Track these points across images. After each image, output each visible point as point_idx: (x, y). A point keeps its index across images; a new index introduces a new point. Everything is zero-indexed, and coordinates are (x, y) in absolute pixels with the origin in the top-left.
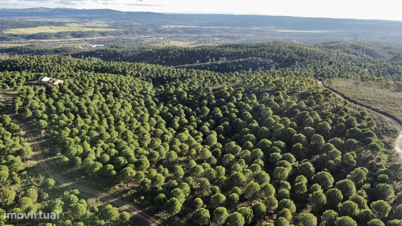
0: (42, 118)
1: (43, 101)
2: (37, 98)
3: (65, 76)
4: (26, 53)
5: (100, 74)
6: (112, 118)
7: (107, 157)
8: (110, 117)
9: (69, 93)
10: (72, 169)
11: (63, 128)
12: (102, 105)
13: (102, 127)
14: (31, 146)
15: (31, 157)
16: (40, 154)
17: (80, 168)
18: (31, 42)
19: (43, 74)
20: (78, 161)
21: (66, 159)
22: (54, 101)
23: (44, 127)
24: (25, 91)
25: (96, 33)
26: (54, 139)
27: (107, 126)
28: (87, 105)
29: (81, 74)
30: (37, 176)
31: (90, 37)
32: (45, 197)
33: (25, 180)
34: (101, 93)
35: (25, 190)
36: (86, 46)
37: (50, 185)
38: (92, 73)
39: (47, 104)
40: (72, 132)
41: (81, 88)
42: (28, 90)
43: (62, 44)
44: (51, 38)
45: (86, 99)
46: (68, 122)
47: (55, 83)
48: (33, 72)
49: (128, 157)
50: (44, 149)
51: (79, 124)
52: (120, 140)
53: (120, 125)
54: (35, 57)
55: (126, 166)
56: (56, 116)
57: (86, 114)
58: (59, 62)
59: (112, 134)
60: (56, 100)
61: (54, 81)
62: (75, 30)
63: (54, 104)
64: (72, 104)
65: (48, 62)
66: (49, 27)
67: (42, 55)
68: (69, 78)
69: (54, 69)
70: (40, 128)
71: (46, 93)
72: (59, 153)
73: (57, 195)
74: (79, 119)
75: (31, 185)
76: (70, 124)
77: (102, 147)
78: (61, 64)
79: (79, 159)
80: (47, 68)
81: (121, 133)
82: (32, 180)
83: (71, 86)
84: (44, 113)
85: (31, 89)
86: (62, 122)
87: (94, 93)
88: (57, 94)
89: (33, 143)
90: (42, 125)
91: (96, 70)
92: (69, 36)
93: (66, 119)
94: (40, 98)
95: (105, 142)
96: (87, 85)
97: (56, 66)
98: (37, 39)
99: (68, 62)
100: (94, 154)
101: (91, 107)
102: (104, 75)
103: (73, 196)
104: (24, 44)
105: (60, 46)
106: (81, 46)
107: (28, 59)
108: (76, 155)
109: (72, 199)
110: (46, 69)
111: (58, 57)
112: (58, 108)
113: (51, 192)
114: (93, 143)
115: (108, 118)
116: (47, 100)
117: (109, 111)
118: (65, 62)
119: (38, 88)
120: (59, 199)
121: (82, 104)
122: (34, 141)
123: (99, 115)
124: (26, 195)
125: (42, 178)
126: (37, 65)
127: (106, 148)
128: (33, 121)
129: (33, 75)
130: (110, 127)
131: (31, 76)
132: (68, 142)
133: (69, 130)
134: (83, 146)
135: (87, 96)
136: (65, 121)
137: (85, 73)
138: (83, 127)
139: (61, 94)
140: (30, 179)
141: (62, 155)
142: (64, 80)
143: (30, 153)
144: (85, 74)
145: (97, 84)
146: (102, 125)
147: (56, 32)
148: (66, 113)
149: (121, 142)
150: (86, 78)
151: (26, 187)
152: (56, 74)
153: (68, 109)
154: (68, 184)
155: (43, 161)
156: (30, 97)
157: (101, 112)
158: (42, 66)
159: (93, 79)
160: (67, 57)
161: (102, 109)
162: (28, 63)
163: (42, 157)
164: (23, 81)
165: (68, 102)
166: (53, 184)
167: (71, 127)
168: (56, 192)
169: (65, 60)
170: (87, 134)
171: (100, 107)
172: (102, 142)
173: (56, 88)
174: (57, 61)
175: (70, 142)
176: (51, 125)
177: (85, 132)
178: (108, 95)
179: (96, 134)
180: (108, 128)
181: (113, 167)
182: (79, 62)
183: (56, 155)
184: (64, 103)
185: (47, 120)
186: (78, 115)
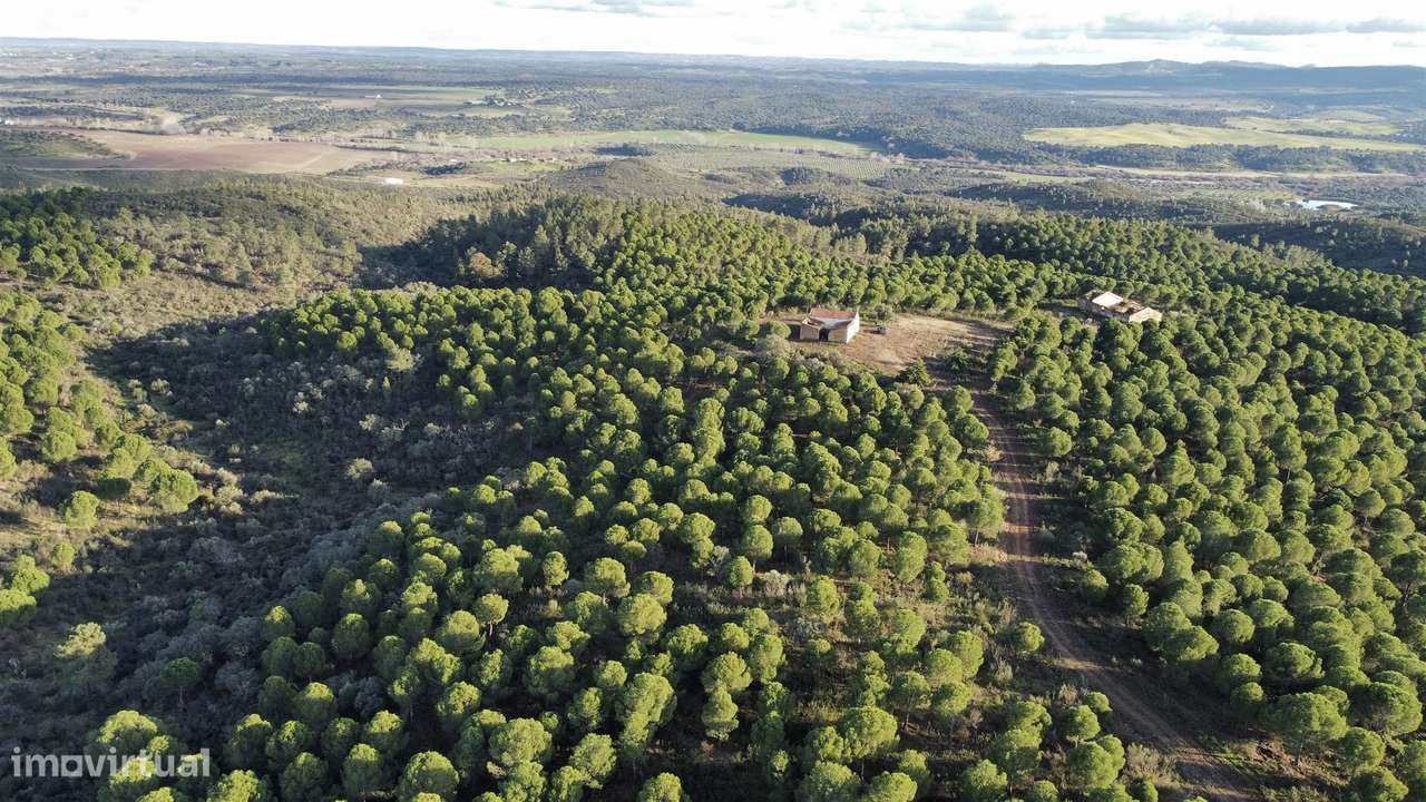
0: (1061, 423)
1: (1079, 371)
2: (1063, 355)
3: (1174, 301)
4: (1070, 206)
5: (1305, 310)
6: (1306, 486)
7: (1245, 627)
8: (1299, 482)
9: (1169, 361)
10: (1108, 621)
11: (1118, 472)
12: (1282, 429)
13: (1256, 508)
14: (1005, 502)
15: (995, 536)
16: (1023, 536)
17: (1135, 627)
18: (1094, 175)
19: (1102, 281)
20: (1133, 600)
21: (1099, 580)
22: (1115, 377)
23: (1058, 453)
24: (1036, 326)
25: (1334, 159)
26: (1080, 503)
27: (1279, 510)
28: (1223, 415)
29: (1231, 301)
30: (995, 600)
31: (1305, 170)
32: (1000, 677)
33: (962, 599)
34: (1290, 382)
35: (953, 630)
36: (1279, 202)
37: (1025, 646)
38: (1274, 305)
39: (1088, 383)
40: (1143, 495)
41: (1217, 351)
42: (1043, 324)
43: (1192, 187)
44: (1161, 165)
45: (1224, 391)
46: (1141, 459)
47: (1132, 318)
48: (1074, 270)
49: (1329, 655)
50: (1040, 525)
51: (1176, 474)
52: (1317, 578)
53: (1332, 520)
54: (1095, 221)
55: (1312, 685)
56: (1106, 429)
57: (1209, 445)
58: (1166, 249)
59: (1287, 546)
60: (1121, 375)
61: (1131, 311)
62: (1253, 143)
63: (1110, 388)
64: (1170, 398)
65: (1129, 243)
66: (1164, 126)
67: (1116, 218)
68: (1185, 307)
69: (1143, 269)
70: (1047, 453)
71: (1096, 345)
72: (1081, 554)
73: (1037, 685)
74: (1182, 456)
75: (973, 622)
76: (1145, 468)
77: (1238, 582)
78: (1169, 257)
79: (1142, 597)
80: (1122, 263)
81: (1327, 554)
82: (980, 606)
83: (1185, 336)
84: (1073, 408)
85: (1054, 323)
86: (1120, 453)
87: (1260, 379)
88: (1130, 357)
89: (1013, 495)
90: (1054, 447)
91: (1295, 296)
92: (1225, 163)
93: (1137, 444)
94: (1072, 358)
95: (1252, 568)
96: (1243, 345)
97: (1154, 261)
98: (1117, 164)
99: (1197, 255)
100: (1199, 598)
101: (1237, 428)
102: (1321, 320)
103: (1085, 709)
104: (1071, 177)
105: (1186, 195)
106: (1260, 199)
107: (1071, 229)
108: (1136, 578)
109: (1079, 719)
110: (1115, 268)
111: (1167, 230)
112: (1119, 403)
113: (1022, 666)
114: (1208, 557)
115: (1289, 482)
116: (1092, 369)
117: (1303, 459)
118: (1185, 252)
119: (1077, 325)
120: (1040, 699)
121: (1207, 409)
122: (1017, 491)
123: (1259, 463)
124: (950, 645)
125: (1008, 614)
126: (1095, 248)
127: (1248, 591)
128: (1031, 424)
129: (1072, 278)
130: (1289, 519)
131: (1065, 282)
132: (1121, 528)
133: (1136, 488)
134: (1167, 556)
135: (1231, 385)
136: (1131, 453)
137: (1249, 300)
138: (1184, 491)
139: (1142, 356)
140: (974, 603)
141: (1090, 564)
142: (1165, 311)
143: (997, 522)
144: (1248, 305)
145: (1284, 347)
146: (1258, 503)
147: (1183, 143)
148: (1140, 425)
149: (1315, 588)
150: (1247, 319)
151: (959, 622)
152: (1146, 288)
153: (1151, 413)
154: (1080, 665)
155: (1027, 559)
156: (1044, 348)
157: (1268, 452)
158: (1106, 256)
159: (1274, 327)
160: (1198, 234)
161: (1276, 442)
162: (1068, 241)
163: (1027, 546)
164: (1038, 294)
165: (1160, 389)
166: (1036, 646)
167: (1144, 479)
168: (1037, 676)
169: (1190, 243)
170: (1192, 520)
171: (1270, 434)
172: (1241, 566)
173: (1131, 334)
174: (1161, 243)
175: (1128, 530)
176: (1082, 453)
177: (1187, 507)
178: (1314, 397)
179: (1226, 527)
180: (1280, 519)
181: (1256, 669)
182: (1235, 256)
183: (1070, 557)
184: (1143, 390)
185: (1075, 433)
186: (1181, 442)
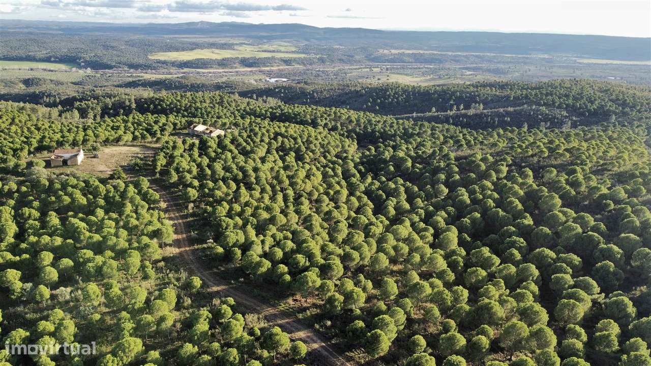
0: (191, 185)
1: (194, 161)
2: (186, 155)
3: (228, 125)
4: (176, 88)
5: (278, 123)
6: (290, 192)
7: (279, 254)
8: (288, 191)
9: (231, 151)
10: (227, 266)
11: (219, 202)
12: (278, 171)
13: (275, 205)
14: (173, 226)
15: (171, 242)
16: (183, 239)
17: (238, 265)
18: (184, 73)
19: (197, 120)
20: (235, 254)
21: (220, 250)
22: (210, 161)
23: (192, 199)
24: (171, 144)
25: (277, 61)
26: (205, 219)
27: (283, 204)
28: (256, 170)
29: (250, 122)
30: (177, 271)
31: (268, 66)
32: (186, 304)
33: (162, 275)
34: (277, 153)
35: (160, 290)
36: (260, 80)
37: (194, 287)
38: (266, 122)
39: (199, 165)
40: (231, 209)
41: (249, 144)
42: (174, 142)
43: (226, 76)
44: (211, 67)
45: (254, 160)
46: (227, 194)
47: (212, 135)
48: (183, 116)
49: (310, 256)
50: (190, 232)
51: (242, 198)
52: (301, 227)
53: (302, 204)
54: (188, 94)
55: (306, 269)
56: (211, 184)
57: (253, 183)
58: (221, 103)
59: (288, 217)
60: (212, 160)
61: (211, 132)
62: (247, 56)
63: (209, 166)
64: (234, 166)
65: (205, 102)
66: (210, 50)
67: (197, 92)
68: (233, 127)
69: (213, 113)
70: (187, 199)
71: (199, 149)
72: (211, 240)
73: (203, 303)
74: (243, 190)
75: (168, 283)
76: (230, 198)
77: (273, 236)
78: (222, 106)
79: (238, 252)
80: (203, 111)
81: (302, 217)
82: (171, 275)
83: (235, 140)
84: (195, 178)
85: (179, 141)
86: (218, 193)
87: (267, 153)
88: (215, 152)
89: (176, 222)
90: (190, 196)
91: (273, 118)
92: (237, 65)
93: (224, 189)
94: (190, 156)
95: (278, 230)
96: (258, 140)
97: (217, 109)
98: (194, 68)
99: (233, 104)
100: (260, 246)
101: (262, 174)
102: (284, 126)
103: (225, 306)
104: (174, 75)
105: (224, 79)
106: (253, 79)
107: (179, 98)
108: (235, 245)
109: (223, 311)
110: (201, 113)
111: (219, 95)
112: (214, 172)
113: (195, 296)
114: (261, 229)
115: (284, 192)
116: (200, 159)
117: (287, 182)
118: (228, 104)
119: (189, 141)
120: (205, 308)
121: (249, 168)
122: (177, 219)
123: (273, 187)
124: (160, 297)
125: (184, 275)
126: (190, 106)
127: (278, 239)
128: (178, 188)
129: (183, 120)
130: (287, 207)
131: (180, 122)
132: (224, 225)
133: (228, 207)
134: (245, 233)
135: (256, 157)
136: (223, 193)
137: (257, 121)
138: (247, 204)
139: (219, 150)
140: (167, 275)
141: (215, 244)
142: (225, 130)
143: (171, 235)
144: (257, 123)
145: (273, 139)
146: (275, 203)
147: (219, 57)
148: (224, 180)
149: (301, 232)
150: (257, 129)
151: (163, 285)
152: (215, 121)
153: (228, 174)
154: (219, 288)
155: (188, 249)
156: (177, 153)
157: (275, 182)
158: (196, 109)
159: (268, 131)
160: (232, 96)
161: (277, 177)
162: (178, 104)
163: (186, 243)
164: (170, 129)
165: (229, 164)
166: (199, 286)
167: (230, 202)
168: (202, 299)
169: (230, 100)
170: (252, 215)
171: (274, 174)
172: (273, 229)
173: (213, 142)
174: (218, 101)
175: (228, 225)
176: (202, 196)
177: (249, 211)
178: (287, 157)
179: (265, 215)
180: (284, 208)
181: (286, 269)
182: (248, 104)
183: (206, 243)
184: (223, 165)
185: (198, 188)
186: (242, 184)
